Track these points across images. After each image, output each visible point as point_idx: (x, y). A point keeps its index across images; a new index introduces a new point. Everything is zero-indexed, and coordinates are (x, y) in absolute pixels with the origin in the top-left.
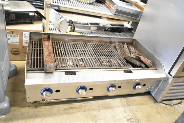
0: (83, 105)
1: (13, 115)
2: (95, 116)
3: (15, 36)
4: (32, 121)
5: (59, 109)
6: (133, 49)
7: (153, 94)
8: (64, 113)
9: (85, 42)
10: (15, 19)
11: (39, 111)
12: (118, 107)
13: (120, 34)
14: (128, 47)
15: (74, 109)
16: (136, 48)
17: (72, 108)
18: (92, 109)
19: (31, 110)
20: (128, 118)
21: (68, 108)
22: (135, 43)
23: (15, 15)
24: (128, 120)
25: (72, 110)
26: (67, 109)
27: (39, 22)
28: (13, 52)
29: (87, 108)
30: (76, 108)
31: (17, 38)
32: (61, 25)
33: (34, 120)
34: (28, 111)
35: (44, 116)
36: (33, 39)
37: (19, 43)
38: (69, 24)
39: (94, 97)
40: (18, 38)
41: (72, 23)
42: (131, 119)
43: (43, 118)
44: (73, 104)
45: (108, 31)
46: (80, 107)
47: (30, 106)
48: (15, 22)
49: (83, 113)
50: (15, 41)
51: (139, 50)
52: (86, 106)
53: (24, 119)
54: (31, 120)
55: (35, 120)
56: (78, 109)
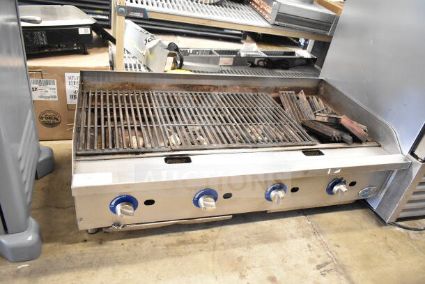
0: (210, 235)
1: (47, 260)
2: (240, 259)
3: (47, 83)
4: (93, 274)
5: (154, 246)
6: (320, 104)
7: (375, 206)
8: (167, 254)
9: (209, 90)
10: (46, 43)
11: (107, 251)
12: (292, 237)
13: (287, 72)
14: (308, 98)
15: (190, 244)
16: (326, 99)
17: (183, 242)
18: (232, 245)
19: (90, 248)
20: (319, 262)
21: (175, 242)
22: (325, 90)
23: (46, 35)
24: (319, 267)
25: (183, 246)
26: (172, 245)
27: (102, 49)
28: (44, 120)
29: (218, 242)
30: (193, 242)
31: (52, 86)
32: (151, 57)
33: (96, 272)
34: (81, 251)
35: (119, 263)
36: (89, 87)
37: (56, 99)
38: (168, 52)
39: (235, 216)
40: (55, 87)
41: (177, 49)
42: (327, 263)
43: (117, 267)
44: (186, 232)
45: (258, 66)
46: (204, 240)
47: (85, 241)
48: (46, 50)
49: (212, 253)
50: (48, 95)
51: (334, 106)
52: (217, 237)
53: (74, 271)
54: (91, 271)
55: (100, 271)
56: (199, 245)
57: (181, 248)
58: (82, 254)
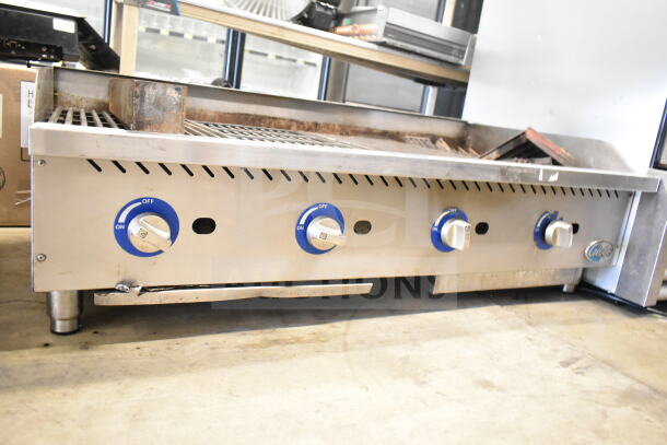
0: (330, 332)
2: (405, 360)
4: (65, 395)
8: (245, 359)
11: (100, 359)
12: (490, 329)
15: (292, 343)
17: (277, 342)
18: (381, 342)
21: (257, 342)
24: (566, 364)
25: (278, 347)
26: (254, 346)
29: (351, 339)
33: (72, 391)
34: (35, 360)
35: (131, 375)
36: (69, 103)
42: (577, 359)
43: (127, 381)
44: (278, 330)
46: (319, 339)
47: (47, 345)
49: (342, 354)
52: (345, 335)
53: (14, 392)
54: (59, 391)
55: (83, 389)
56: (312, 344)
57: (275, 349)
58: (38, 364)
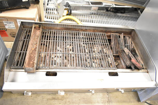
3: (10, 23)
5: (43, 99)
6: (129, 41)
14: (124, 37)
17: (54, 99)
22: (134, 34)
27: (35, 5)
28: (12, 35)
32: (59, 7)
34: (16, 97)
36: (26, 27)
40: (14, 24)
41: (69, 6)
45: (110, 11)
46: (62, 99)
